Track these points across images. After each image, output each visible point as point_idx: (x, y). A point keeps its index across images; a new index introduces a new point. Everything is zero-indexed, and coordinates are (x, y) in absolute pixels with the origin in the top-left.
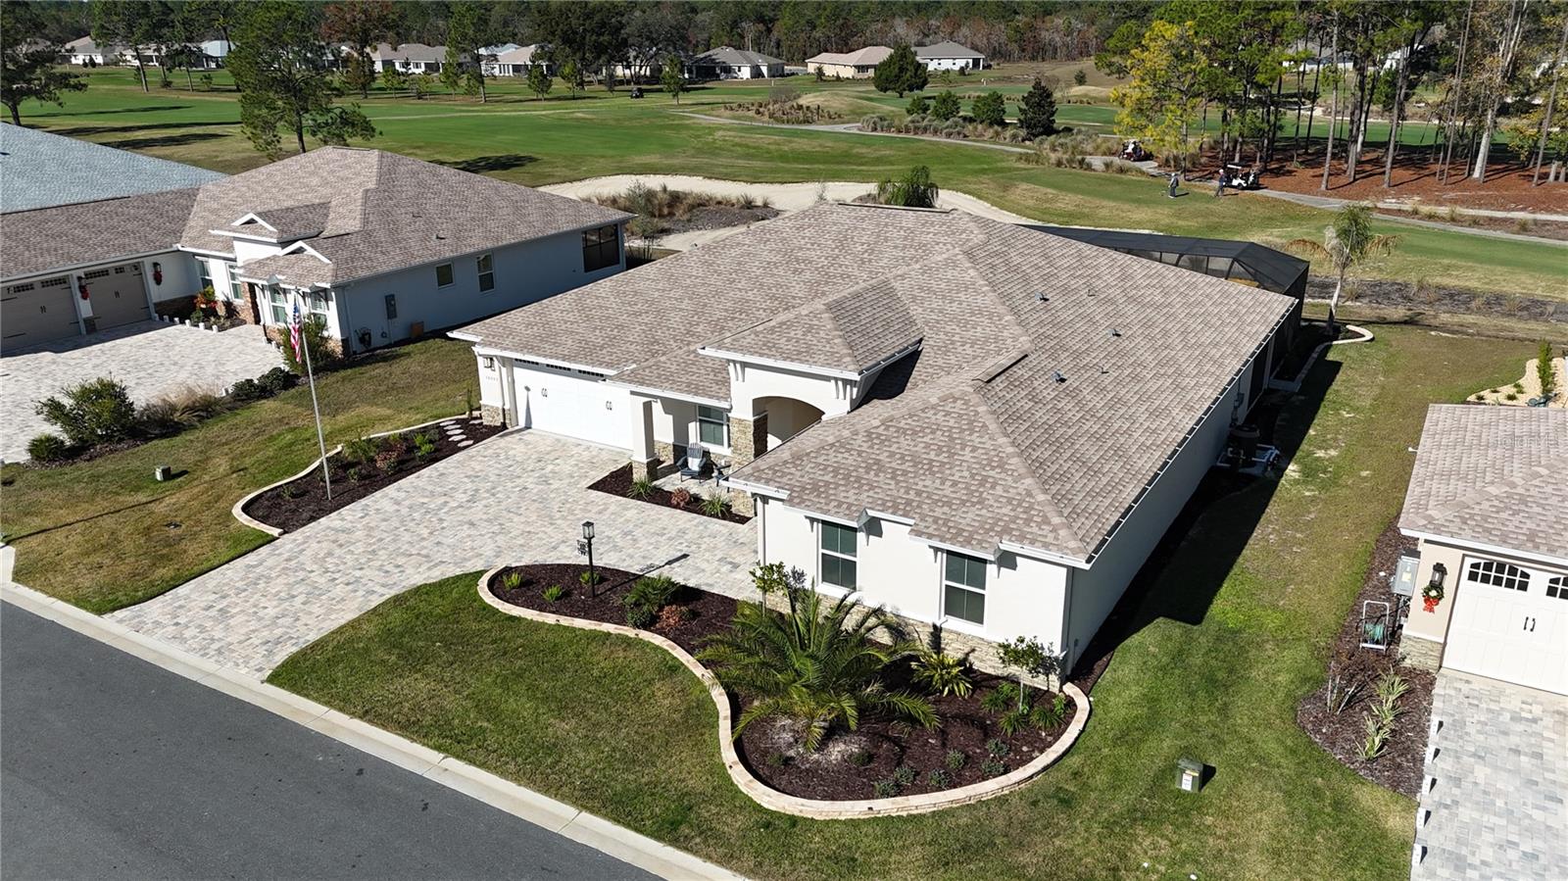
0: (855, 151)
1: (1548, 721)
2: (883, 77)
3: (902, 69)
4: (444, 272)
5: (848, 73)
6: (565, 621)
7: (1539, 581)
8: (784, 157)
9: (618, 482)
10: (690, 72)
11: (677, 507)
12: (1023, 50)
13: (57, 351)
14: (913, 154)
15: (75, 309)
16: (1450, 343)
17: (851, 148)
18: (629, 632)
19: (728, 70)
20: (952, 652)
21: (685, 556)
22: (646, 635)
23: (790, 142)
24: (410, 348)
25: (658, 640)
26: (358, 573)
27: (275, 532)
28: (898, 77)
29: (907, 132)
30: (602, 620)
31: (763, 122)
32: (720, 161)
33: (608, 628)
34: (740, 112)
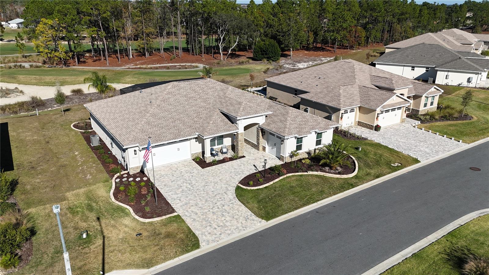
9: (205, 165)
21: (254, 165)
27: (175, 214)
33: (280, 178)
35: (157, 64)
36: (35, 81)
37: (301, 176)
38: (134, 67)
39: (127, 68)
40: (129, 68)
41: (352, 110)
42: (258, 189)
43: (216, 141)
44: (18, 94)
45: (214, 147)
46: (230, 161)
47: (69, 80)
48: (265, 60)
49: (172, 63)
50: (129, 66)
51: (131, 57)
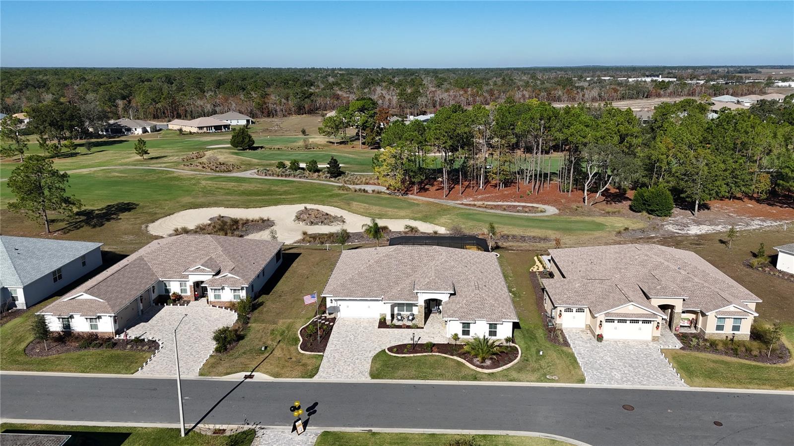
0: (273, 188)
1: (580, 332)
2: (236, 144)
3: (243, 138)
4: (259, 276)
5: (195, 130)
6: (415, 355)
7: (574, 310)
8: (244, 193)
10: (107, 131)
11: (404, 328)
12: (263, 113)
14: (297, 189)
15: (138, 307)
16: (516, 254)
18: (431, 354)
19: (129, 130)
21: (420, 338)
22: (434, 354)
23: (241, 186)
24: (260, 300)
25: (437, 354)
26: (356, 357)
27: (322, 354)
28: (243, 142)
29: (282, 176)
30: (422, 353)
31: (209, 172)
32: (220, 198)
33: (424, 354)
34: (192, 167)
35: (500, 201)
36: (362, 210)
37: (445, 358)
38: (472, 203)
39: (460, 204)
40: (462, 204)
41: (580, 310)
42: (395, 356)
43: (405, 307)
44: (339, 223)
45: (402, 313)
46: (406, 328)
47: (390, 213)
48: (645, 213)
49: (519, 202)
50: (465, 201)
51: (481, 187)
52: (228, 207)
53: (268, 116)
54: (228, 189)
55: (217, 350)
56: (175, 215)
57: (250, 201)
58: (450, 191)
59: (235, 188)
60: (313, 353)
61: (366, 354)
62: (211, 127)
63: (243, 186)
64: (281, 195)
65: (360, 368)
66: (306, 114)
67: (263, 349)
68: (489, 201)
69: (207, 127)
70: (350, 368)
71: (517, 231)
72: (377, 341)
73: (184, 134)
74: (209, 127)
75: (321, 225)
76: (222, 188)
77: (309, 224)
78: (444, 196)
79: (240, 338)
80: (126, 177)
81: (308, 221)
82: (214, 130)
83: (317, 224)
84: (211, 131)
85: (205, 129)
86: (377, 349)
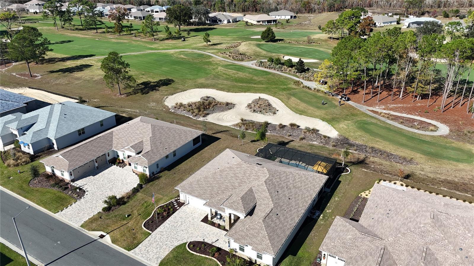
0: (254, 78)
2: (263, 36)
3: (268, 34)
4: (167, 157)
5: (255, 23)
6: (201, 255)
7: (337, 257)
9: (205, 220)
10: (210, 21)
11: (216, 227)
12: (306, 10)
13: (94, 176)
14: (268, 80)
15: (95, 165)
17: (253, 77)
18: (211, 258)
19: (220, 21)
20: (258, 263)
21: (218, 240)
22: (213, 258)
23: (238, 73)
24: (161, 174)
25: (215, 259)
26: (166, 242)
27: (151, 232)
28: (267, 37)
29: (268, 68)
30: (206, 254)
31: (231, 60)
32: (220, 81)
33: (207, 256)
34: (225, 55)
35: (406, 113)
38: (381, 111)
39: (370, 110)
42: (187, 252)
50: (377, 109)
51: (401, 97)
52: (218, 90)
53: (309, 12)
54: (229, 75)
55: (105, 209)
56: (187, 91)
57: (234, 87)
58: (372, 97)
59: (233, 75)
60: (147, 230)
61: (175, 242)
62: (265, 21)
63: (239, 74)
64: (255, 84)
65: (161, 253)
66: (334, 11)
67: (126, 216)
68: (396, 111)
69: (262, 21)
70: (155, 251)
71: (390, 148)
72: (190, 233)
73: (248, 25)
74: (264, 21)
75: (259, 113)
76: (226, 74)
77: (252, 111)
78: (363, 102)
79: (124, 203)
80: (185, 59)
81: (252, 109)
82: (266, 23)
83: (257, 112)
84: (264, 24)
85: (261, 22)
86: (183, 241)
